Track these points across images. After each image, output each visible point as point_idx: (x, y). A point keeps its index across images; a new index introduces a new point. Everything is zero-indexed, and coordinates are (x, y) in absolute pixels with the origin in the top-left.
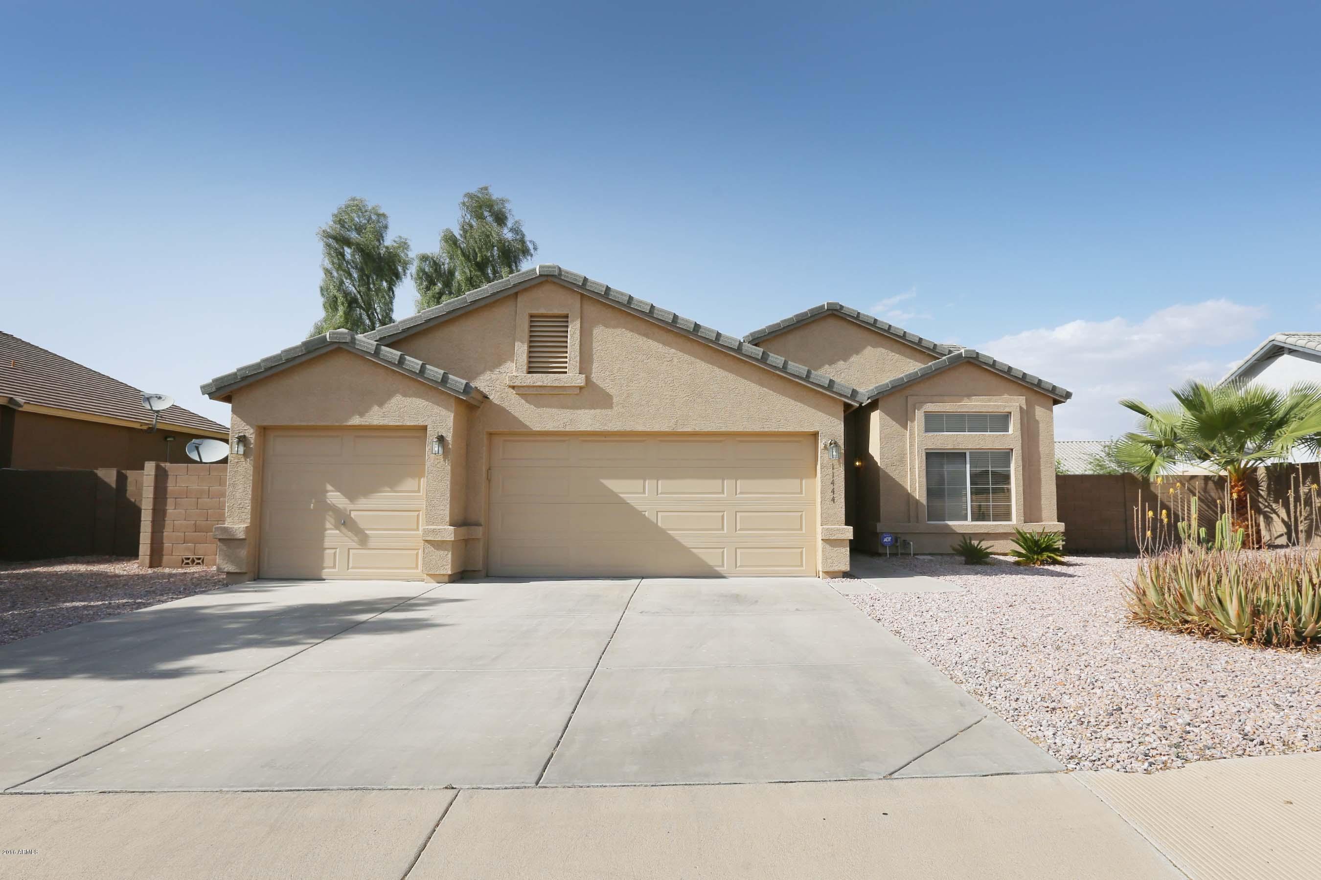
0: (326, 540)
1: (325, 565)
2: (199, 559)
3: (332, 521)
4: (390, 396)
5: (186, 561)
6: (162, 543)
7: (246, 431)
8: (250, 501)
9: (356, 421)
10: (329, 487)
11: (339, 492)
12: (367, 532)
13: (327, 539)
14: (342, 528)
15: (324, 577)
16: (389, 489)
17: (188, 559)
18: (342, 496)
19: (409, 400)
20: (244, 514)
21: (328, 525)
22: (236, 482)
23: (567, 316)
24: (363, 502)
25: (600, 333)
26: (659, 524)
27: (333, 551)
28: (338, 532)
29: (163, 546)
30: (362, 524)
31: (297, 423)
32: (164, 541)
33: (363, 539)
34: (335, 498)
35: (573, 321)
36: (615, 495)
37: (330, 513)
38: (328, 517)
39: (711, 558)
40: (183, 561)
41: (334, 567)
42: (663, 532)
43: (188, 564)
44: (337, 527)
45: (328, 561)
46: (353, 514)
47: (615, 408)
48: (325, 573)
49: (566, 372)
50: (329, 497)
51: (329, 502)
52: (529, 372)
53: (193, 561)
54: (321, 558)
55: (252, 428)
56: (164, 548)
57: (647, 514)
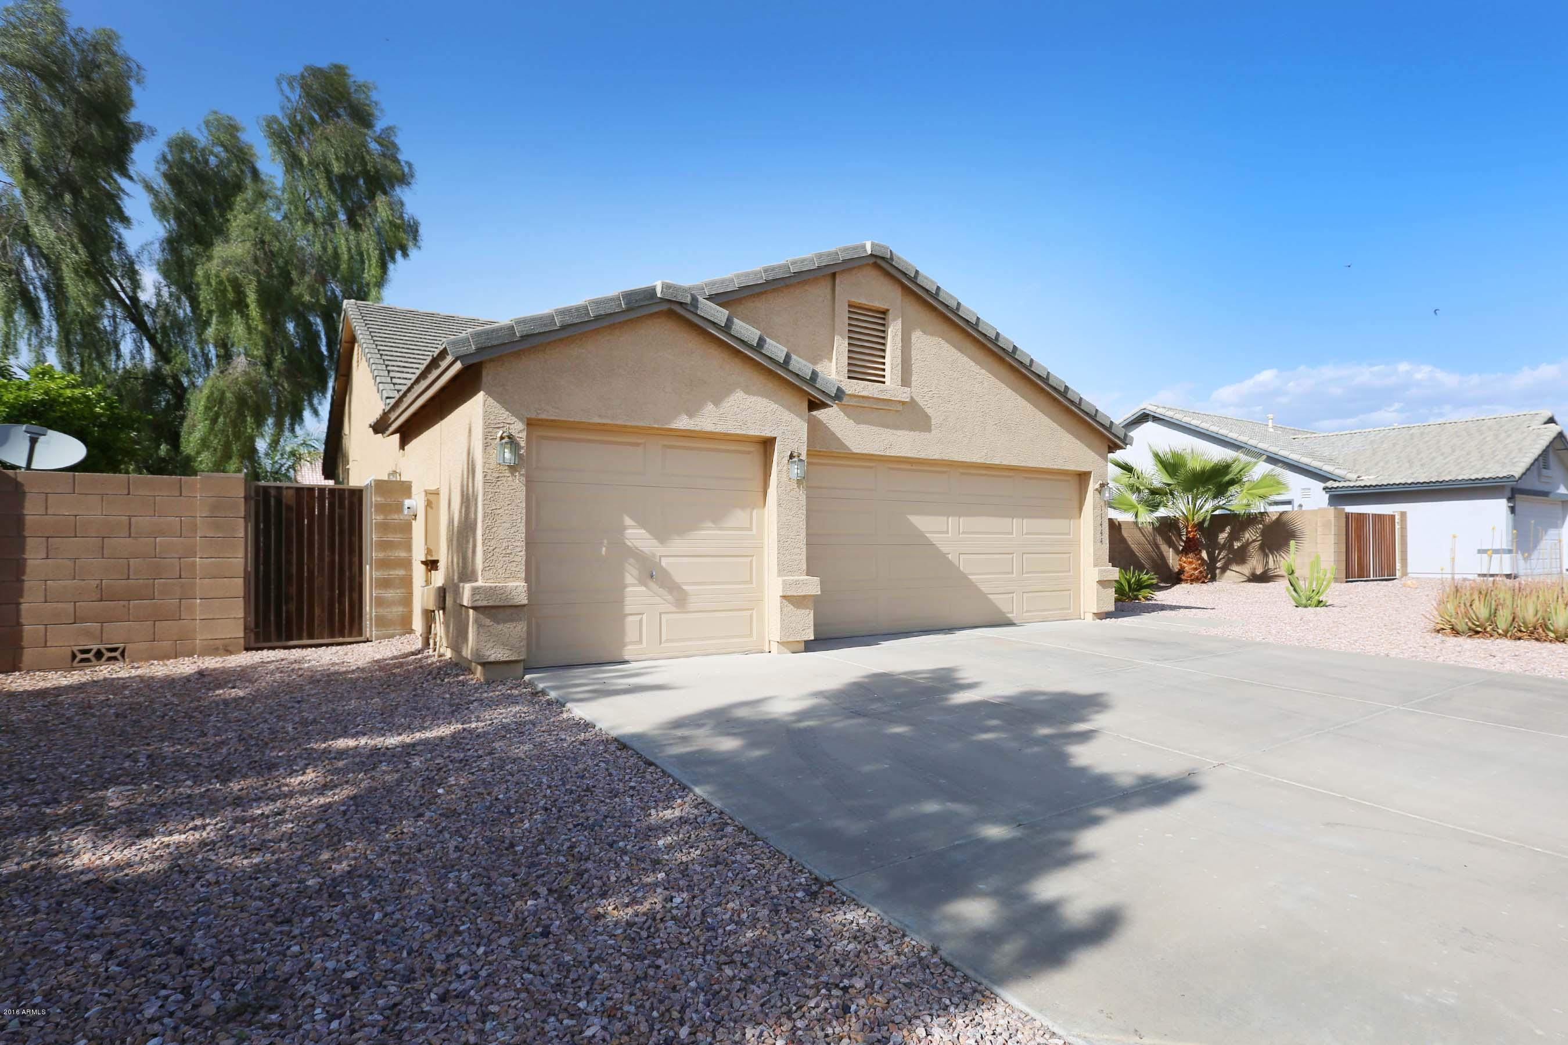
0: (626, 603)
1: (627, 640)
2: (115, 650)
3: (635, 572)
4: (729, 391)
5: (80, 656)
6: (20, 625)
7: (512, 426)
8: (523, 544)
9: (683, 423)
10: (628, 521)
11: (643, 527)
12: (685, 587)
13: (628, 600)
14: (652, 584)
15: (627, 658)
16: (710, 525)
17: (88, 651)
18: (648, 536)
19: (753, 399)
20: (514, 564)
21: (629, 579)
22: (498, 511)
23: (885, 312)
24: (678, 545)
25: (918, 337)
26: (961, 568)
27: (638, 618)
28: (643, 588)
29: (21, 631)
30: (678, 578)
31: (596, 420)
32: (23, 621)
33: (680, 598)
34: (636, 536)
35: (894, 320)
36: (921, 535)
37: (631, 560)
38: (628, 567)
39: (1003, 604)
40: (74, 656)
41: (640, 641)
42: (964, 577)
43: (88, 660)
44: (642, 583)
45: (631, 634)
46: (664, 562)
47: (933, 432)
48: (628, 653)
49: (884, 383)
50: (628, 536)
51: (630, 544)
52: (849, 378)
53: (99, 655)
54: (622, 631)
55: (521, 420)
56: (25, 634)
57: (950, 556)
